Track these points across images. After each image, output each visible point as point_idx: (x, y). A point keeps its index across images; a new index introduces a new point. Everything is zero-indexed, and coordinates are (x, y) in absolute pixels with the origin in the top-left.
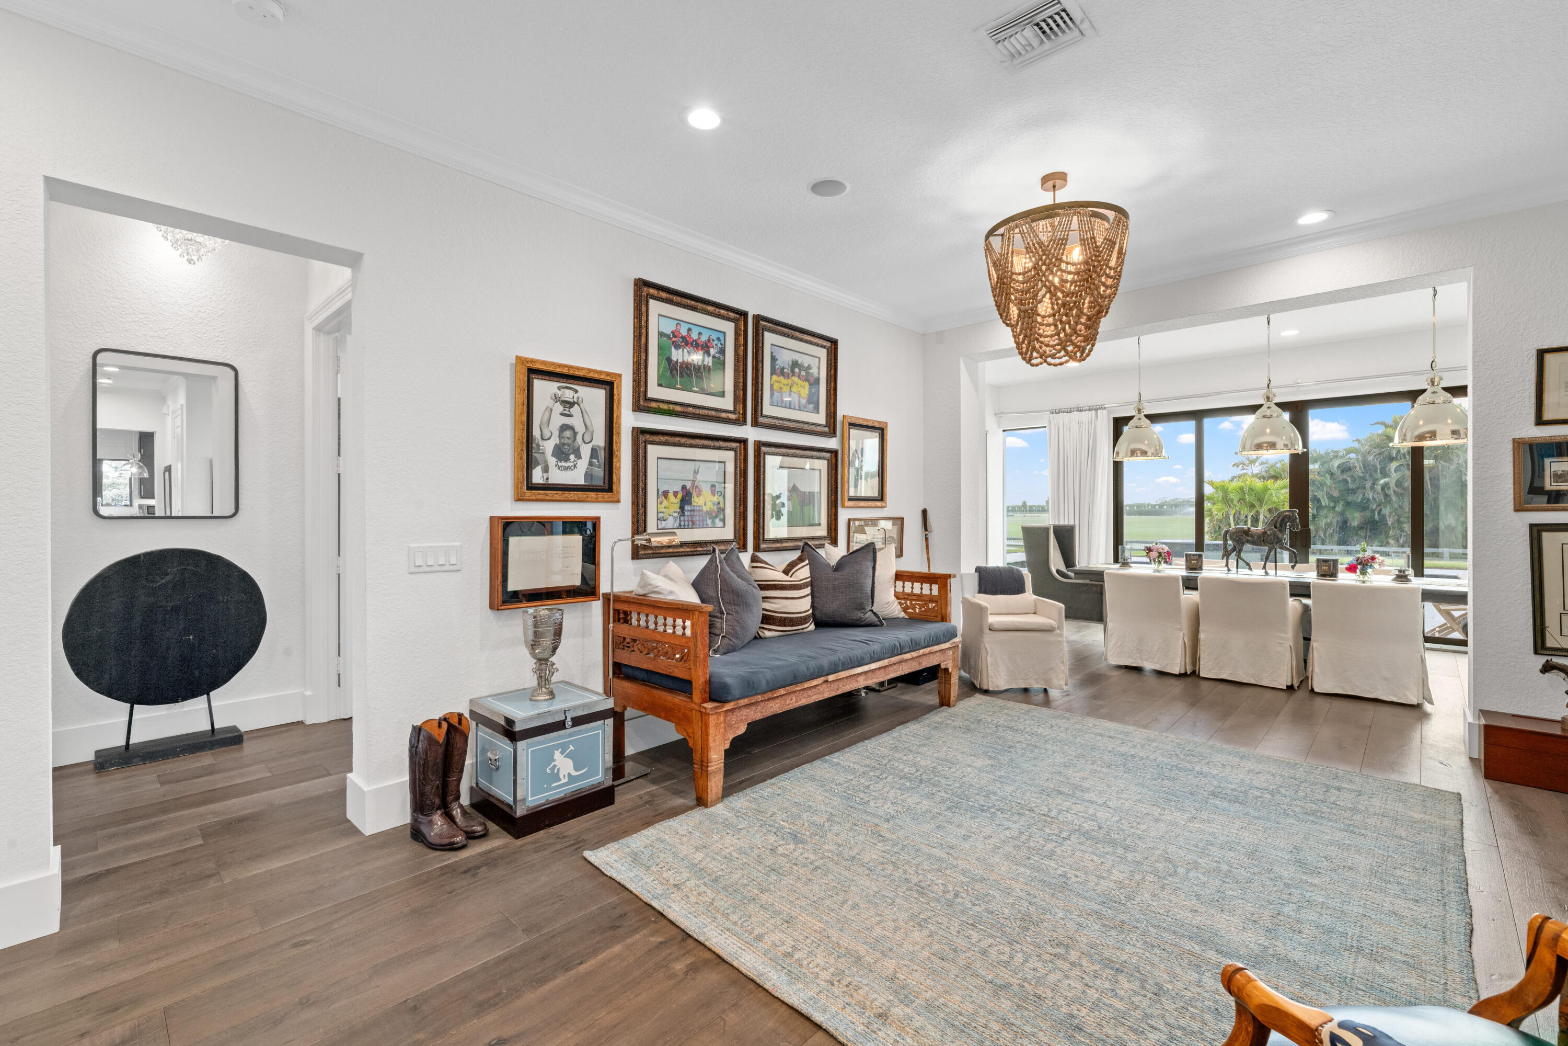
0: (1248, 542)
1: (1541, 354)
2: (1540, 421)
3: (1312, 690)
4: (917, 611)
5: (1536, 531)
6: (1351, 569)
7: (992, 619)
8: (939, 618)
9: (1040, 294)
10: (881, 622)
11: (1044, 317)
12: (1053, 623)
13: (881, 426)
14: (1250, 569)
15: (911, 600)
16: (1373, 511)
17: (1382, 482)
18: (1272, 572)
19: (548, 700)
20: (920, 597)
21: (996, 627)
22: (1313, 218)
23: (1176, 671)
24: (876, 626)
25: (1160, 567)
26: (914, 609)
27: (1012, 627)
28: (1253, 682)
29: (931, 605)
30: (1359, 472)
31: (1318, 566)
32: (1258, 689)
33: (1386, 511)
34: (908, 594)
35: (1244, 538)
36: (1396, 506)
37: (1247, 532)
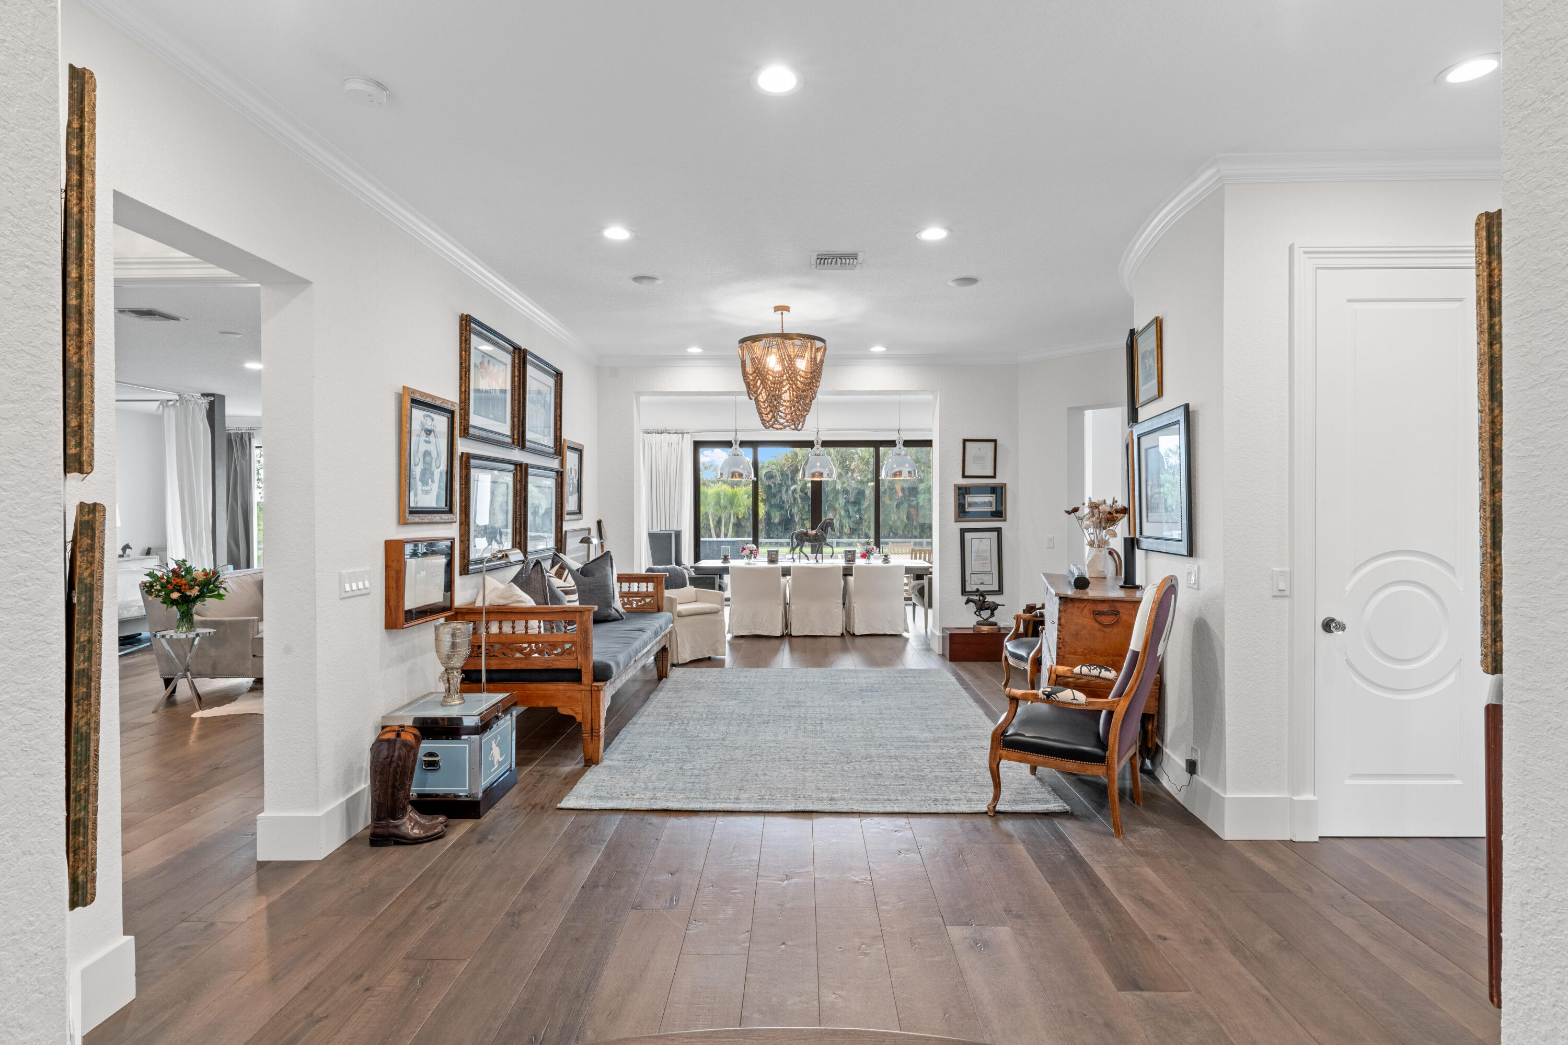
0: (807, 540)
1: (965, 441)
2: (964, 476)
3: (854, 635)
4: (634, 606)
5: (963, 531)
6: (864, 556)
7: (680, 608)
8: (656, 609)
9: (784, 389)
10: (621, 616)
11: (785, 401)
12: (719, 606)
13: (579, 447)
14: (808, 559)
15: (628, 598)
16: (787, 510)
17: (792, 488)
18: (820, 561)
19: (460, 704)
20: (637, 594)
21: (684, 613)
22: (878, 349)
23: (779, 634)
24: (619, 620)
25: (751, 561)
26: (631, 604)
27: (693, 612)
28: (823, 634)
29: (648, 600)
30: (778, 479)
31: (845, 556)
32: (827, 638)
33: (795, 510)
34: (625, 593)
35: (805, 538)
36: (801, 506)
37: (806, 534)
